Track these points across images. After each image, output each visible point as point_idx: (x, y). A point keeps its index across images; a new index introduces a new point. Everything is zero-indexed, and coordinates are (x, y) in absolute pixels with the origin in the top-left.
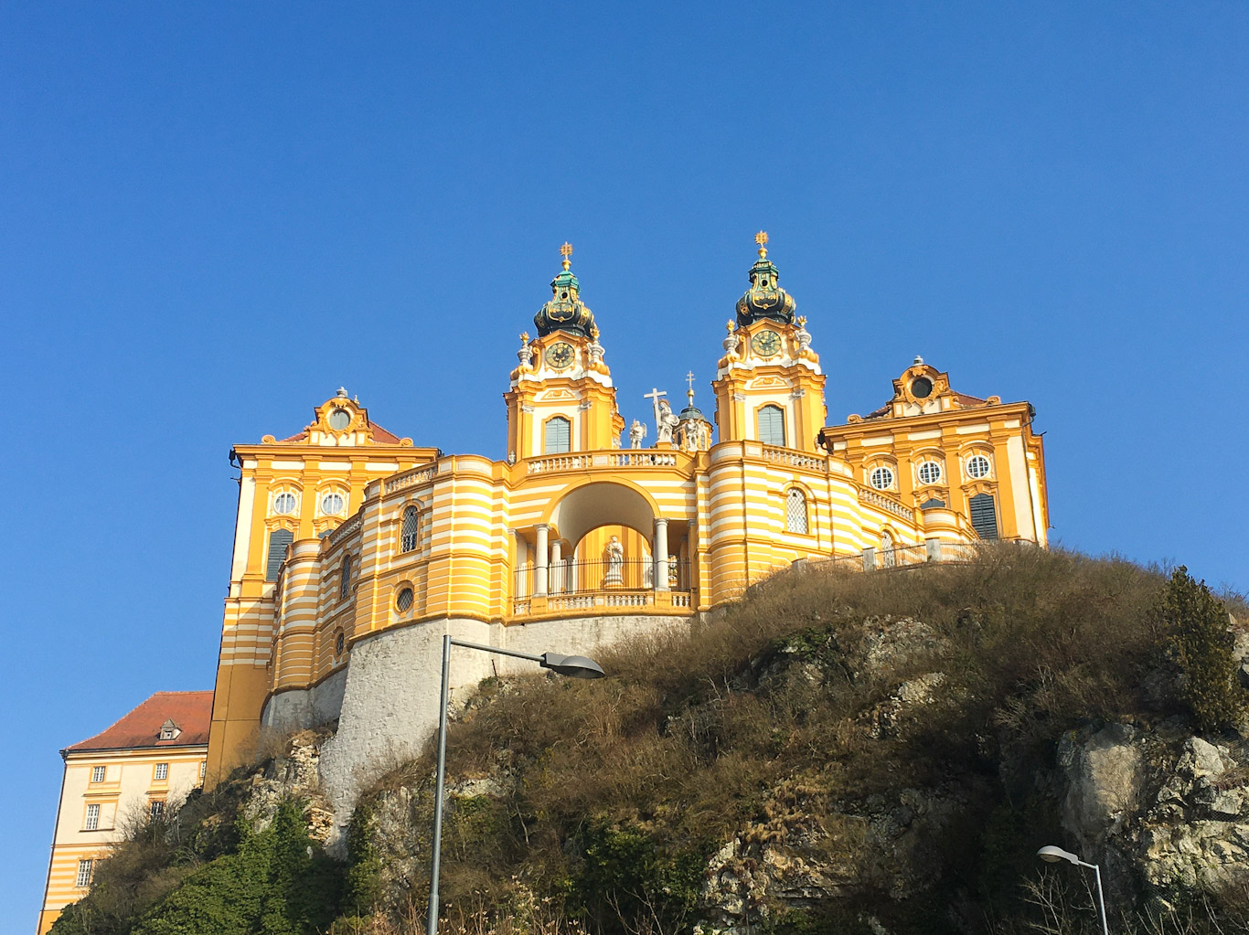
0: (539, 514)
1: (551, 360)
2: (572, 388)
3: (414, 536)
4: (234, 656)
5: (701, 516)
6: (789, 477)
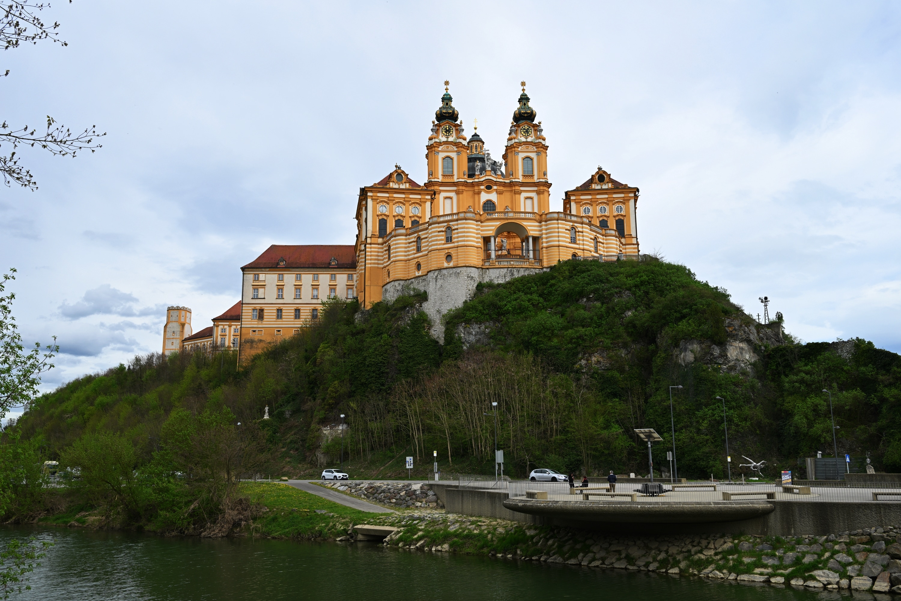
0: (491, 232)
1: (444, 132)
2: (454, 146)
3: (451, 237)
4: (371, 264)
5: (544, 236)
6: (571, 224)
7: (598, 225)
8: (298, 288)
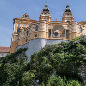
0: (52, 28)
1: (44, 14)
2: (47, 17)
3: (37, 29)
4: (13, 41)
5: (70, 29)
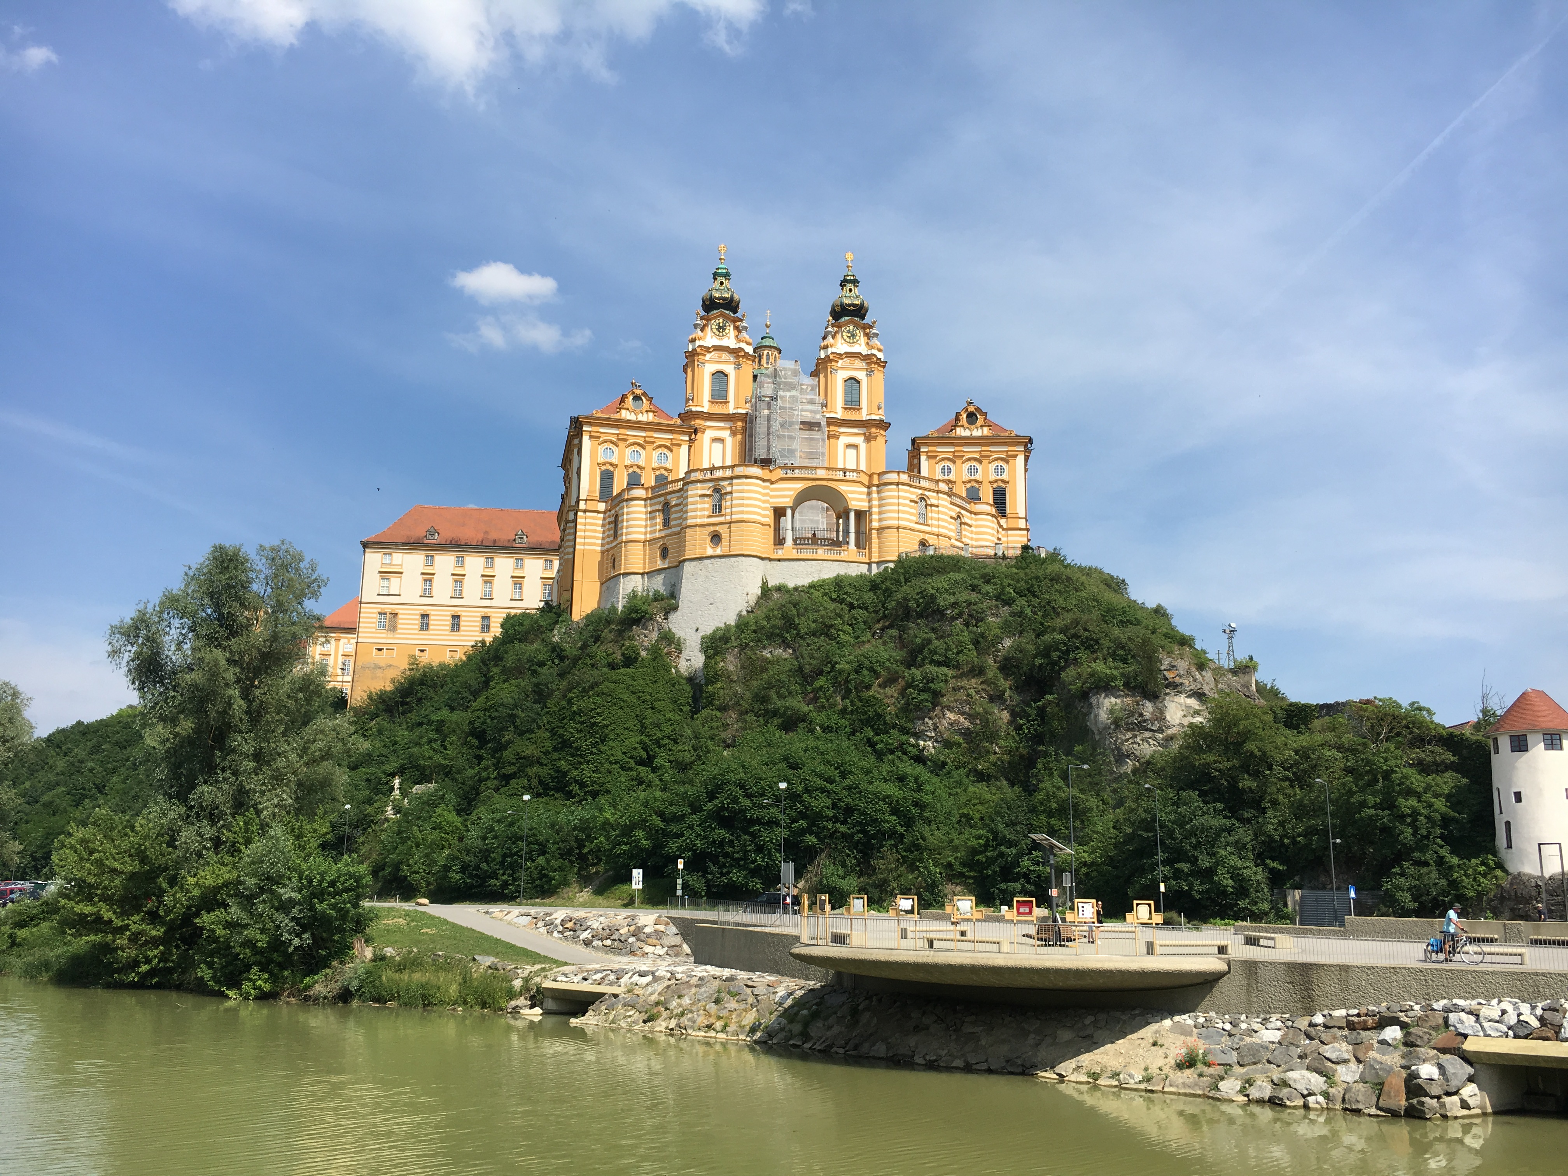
0: (788, 500)
1: (715, 330)
2: (730, 353)
3: (721, 506)
4: (584, 544)
5: (875, 510)
6: (920, 492)
7: (964, 495)
8: (458, 579)
